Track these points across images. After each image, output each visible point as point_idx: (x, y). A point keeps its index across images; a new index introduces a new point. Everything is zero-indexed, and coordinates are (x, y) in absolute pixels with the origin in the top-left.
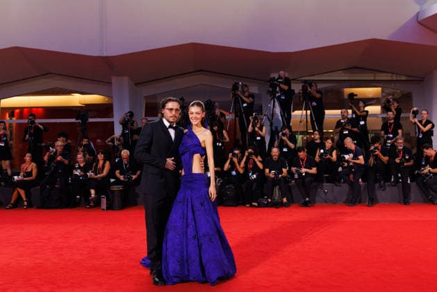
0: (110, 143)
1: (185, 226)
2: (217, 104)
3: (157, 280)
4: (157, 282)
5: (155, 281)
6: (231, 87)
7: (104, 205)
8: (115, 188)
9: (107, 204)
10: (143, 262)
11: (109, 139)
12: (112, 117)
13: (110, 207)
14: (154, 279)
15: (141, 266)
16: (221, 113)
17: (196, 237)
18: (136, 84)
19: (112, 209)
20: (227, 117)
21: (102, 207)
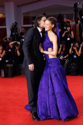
0: (5, 41)
1: (47, 88)
2: (65, 16)
3: (35, 118)
4: (35, 119)
5: (33, 118)
6: (73, 6)
7: (3, 75)
8: (9, 65)
9: (4, 74)
10: (26, 107)
11: (4, 39)
12: (5, 25)
13: (6, 76)
14: (33, 117)
15: (25, 110)
16: (67, 21)
17: (54, 94)
18: (18, 6)
19: (8, 77)
20: (71, 23)
21: (2, 76)
